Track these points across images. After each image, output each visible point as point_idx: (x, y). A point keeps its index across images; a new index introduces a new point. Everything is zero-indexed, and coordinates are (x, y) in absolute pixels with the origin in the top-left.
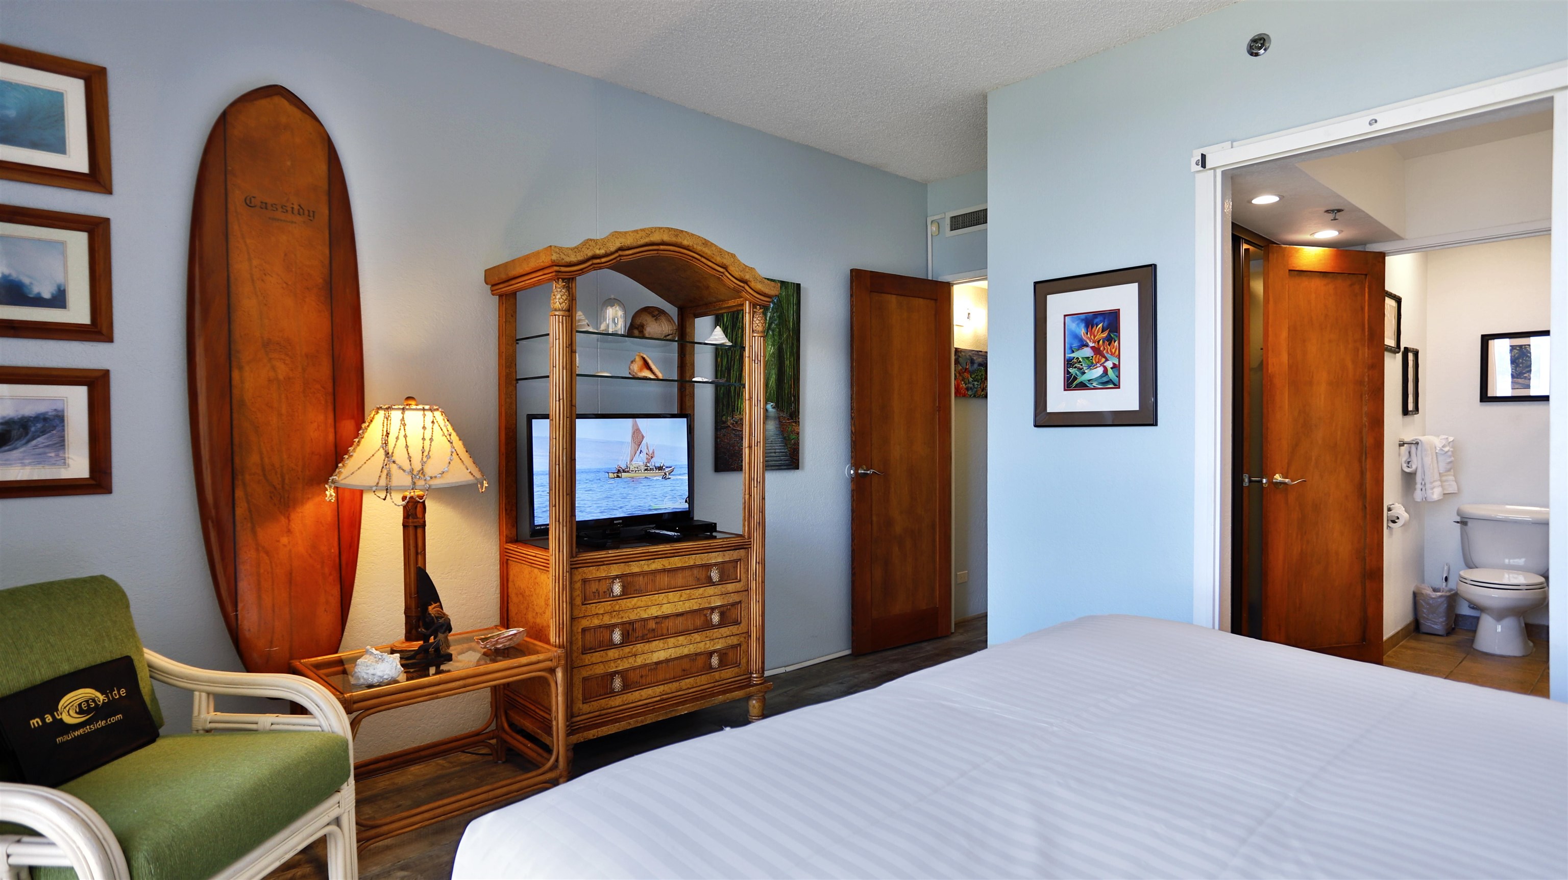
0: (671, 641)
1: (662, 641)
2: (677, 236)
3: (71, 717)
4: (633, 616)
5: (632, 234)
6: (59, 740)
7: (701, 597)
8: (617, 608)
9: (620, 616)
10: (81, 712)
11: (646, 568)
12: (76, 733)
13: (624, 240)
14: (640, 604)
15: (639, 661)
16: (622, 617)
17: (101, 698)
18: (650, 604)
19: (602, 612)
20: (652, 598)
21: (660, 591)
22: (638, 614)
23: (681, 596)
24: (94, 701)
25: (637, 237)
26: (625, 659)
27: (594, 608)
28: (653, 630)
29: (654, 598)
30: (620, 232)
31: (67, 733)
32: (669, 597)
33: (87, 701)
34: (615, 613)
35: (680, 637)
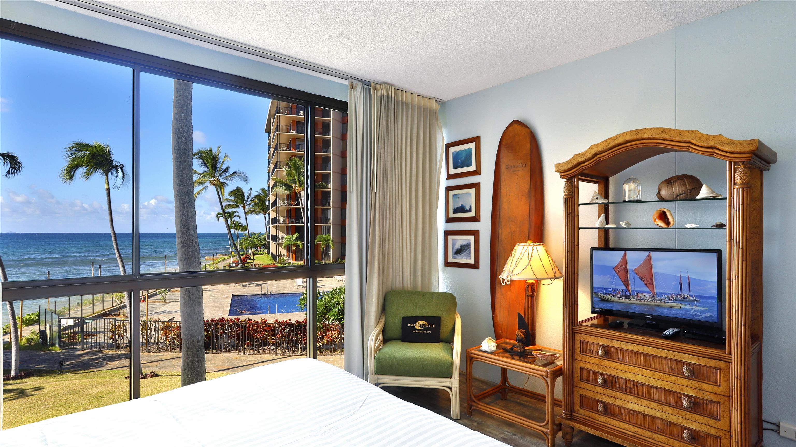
0: (645, 402)
1: (636, 398)
2: (637, 134)
3: (417, 327)
4: (614, 373)
5: (603, 144)
6: (412, 331)
7: (674, 382)
8: (603, 364)
9: (604, 370)
10: (420, 327)
11: (624, 347)
12: (418, 332)
13: (597, 149)
14: (618, 367)
15: (618, 403)
16: (606, 371)
17: (427, 325)
18: (627, 370)
19: (592, 362)
20: (629, 368)
21: (635, 365)
22: (618, 374)
23: (654, 375)
24: (425, 325)
25: (606, 144)
26: (607, 397)
27: (587, 358)
28: (630, 388)
29: (630, 368)
30: (594, 145)
31: (416, 331)
32: (643, 372)
33: (423, 325)
34: (601, 366)
35: (653, 403)
